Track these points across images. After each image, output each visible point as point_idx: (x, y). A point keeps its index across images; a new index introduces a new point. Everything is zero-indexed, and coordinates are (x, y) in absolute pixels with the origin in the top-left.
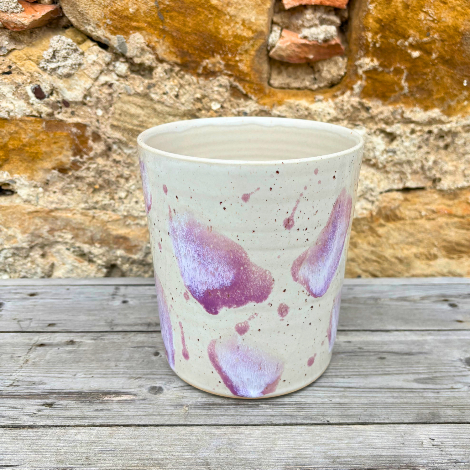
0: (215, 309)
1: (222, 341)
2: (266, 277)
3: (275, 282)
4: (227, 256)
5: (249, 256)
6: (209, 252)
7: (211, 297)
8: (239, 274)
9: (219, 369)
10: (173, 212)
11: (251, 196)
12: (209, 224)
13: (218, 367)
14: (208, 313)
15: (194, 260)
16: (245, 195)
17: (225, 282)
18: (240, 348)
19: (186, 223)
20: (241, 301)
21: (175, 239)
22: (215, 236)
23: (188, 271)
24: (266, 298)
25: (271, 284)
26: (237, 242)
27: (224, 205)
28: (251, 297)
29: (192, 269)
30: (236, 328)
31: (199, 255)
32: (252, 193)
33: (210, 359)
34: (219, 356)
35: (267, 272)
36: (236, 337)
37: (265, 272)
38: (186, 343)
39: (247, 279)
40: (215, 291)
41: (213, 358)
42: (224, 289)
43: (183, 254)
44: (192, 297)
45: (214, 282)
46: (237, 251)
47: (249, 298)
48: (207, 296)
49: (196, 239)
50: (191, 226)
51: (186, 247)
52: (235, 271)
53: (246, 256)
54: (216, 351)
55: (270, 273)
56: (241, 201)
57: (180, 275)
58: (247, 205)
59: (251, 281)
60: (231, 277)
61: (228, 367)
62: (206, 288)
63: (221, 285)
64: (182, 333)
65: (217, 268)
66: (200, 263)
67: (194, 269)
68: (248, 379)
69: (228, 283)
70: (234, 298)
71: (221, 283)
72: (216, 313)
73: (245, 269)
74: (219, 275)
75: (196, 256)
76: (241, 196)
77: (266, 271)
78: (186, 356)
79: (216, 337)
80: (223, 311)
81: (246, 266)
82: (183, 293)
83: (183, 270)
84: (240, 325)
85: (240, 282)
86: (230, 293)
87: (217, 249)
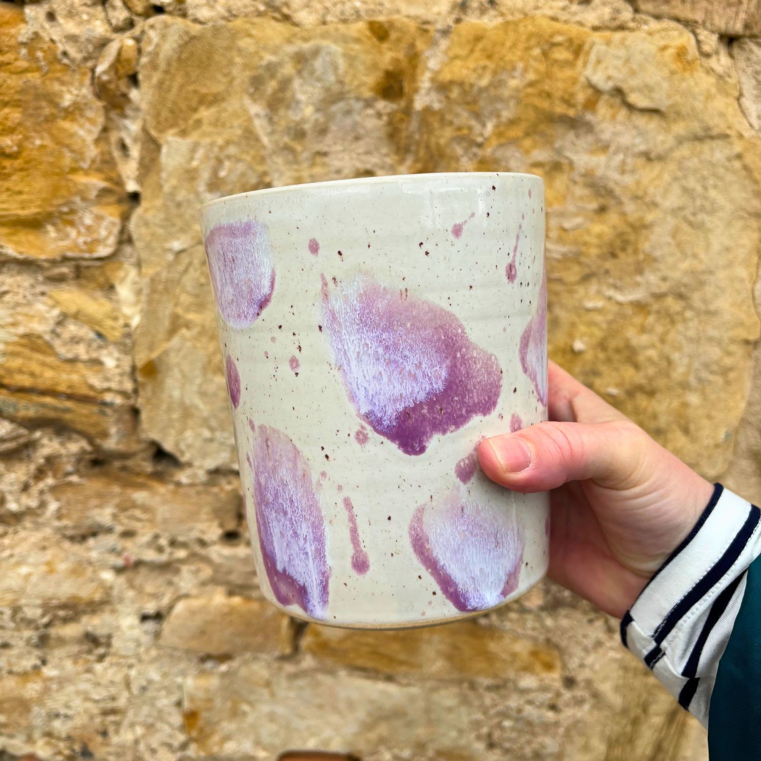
0: (421, 442)
1: (434, 504)
2: (492, 367)
3: (504, 374)
4: (436, 338)
5: (468, 331)
6: (404, 337)
7: (410, 422)
8: (456, 366)
9: (432, 564)
10: (331, 283)
11: (465, 228)
12: (402, 286)
13: (430, 560)
14: (407, 456)
15: (378, 359)
16: (455, 226)
17: (435, 386)
18: (465, 510)
19: (360, 295)
20: (461, 416)
21: (336, 333)
22: (413, 305)
23: (366, 385)
24: (494, 404)
25: (500, 379)
26: (449, 309)
27: (425, 247)
28: (475, 405)
29: (374, 377)
30: (456, 471)
31: (387, 348)
32: (466, 222)
33: (415, 551)
34: (432, 538)
35: (493, 357)
36: (458, 489)
37: (490, 358)
38: (362, 537)
39: (468, 373)
40: (418, 406)
41: (420, 546)
42: (435, 400)
43: (352, 355)
44: (376, 434)
45: (416, 390)
46: (450, 325)
47: (472, 410)
48: (404, 421)
49: (381, 319)
50: (368, 298)
51: (360, 339)
52: (448, 362)
53: (463, 331)
54: (425, 528)
55: (496, 359)
56: (451, 237)
57: (345, 399)
58: (460, 242)
59: (473, 377)
60: (444, 374)
61: (448, 554)
62: (400, 407)
63: (428, 394)
64: (352, 519)
65: (420, 363)
66: (389, 362)
67: (378, 377)
68: (481, 570)
69: (439, 386)
70: (450, 414)
71: (428, 389)
72: (422, 450)
73: (463, 356)
74: (425, 375)
75: (381, 351)
76: (450, 229)
77: (491, 356)
78: (361, 565)
79: (423, 499)
80: (435, 443)
81: (464, 350)
82: (353, 435)
83: (355, 386)
84: (462, 464)
85: (457, 381)
86: (444, 406)
87: (418, 329)
